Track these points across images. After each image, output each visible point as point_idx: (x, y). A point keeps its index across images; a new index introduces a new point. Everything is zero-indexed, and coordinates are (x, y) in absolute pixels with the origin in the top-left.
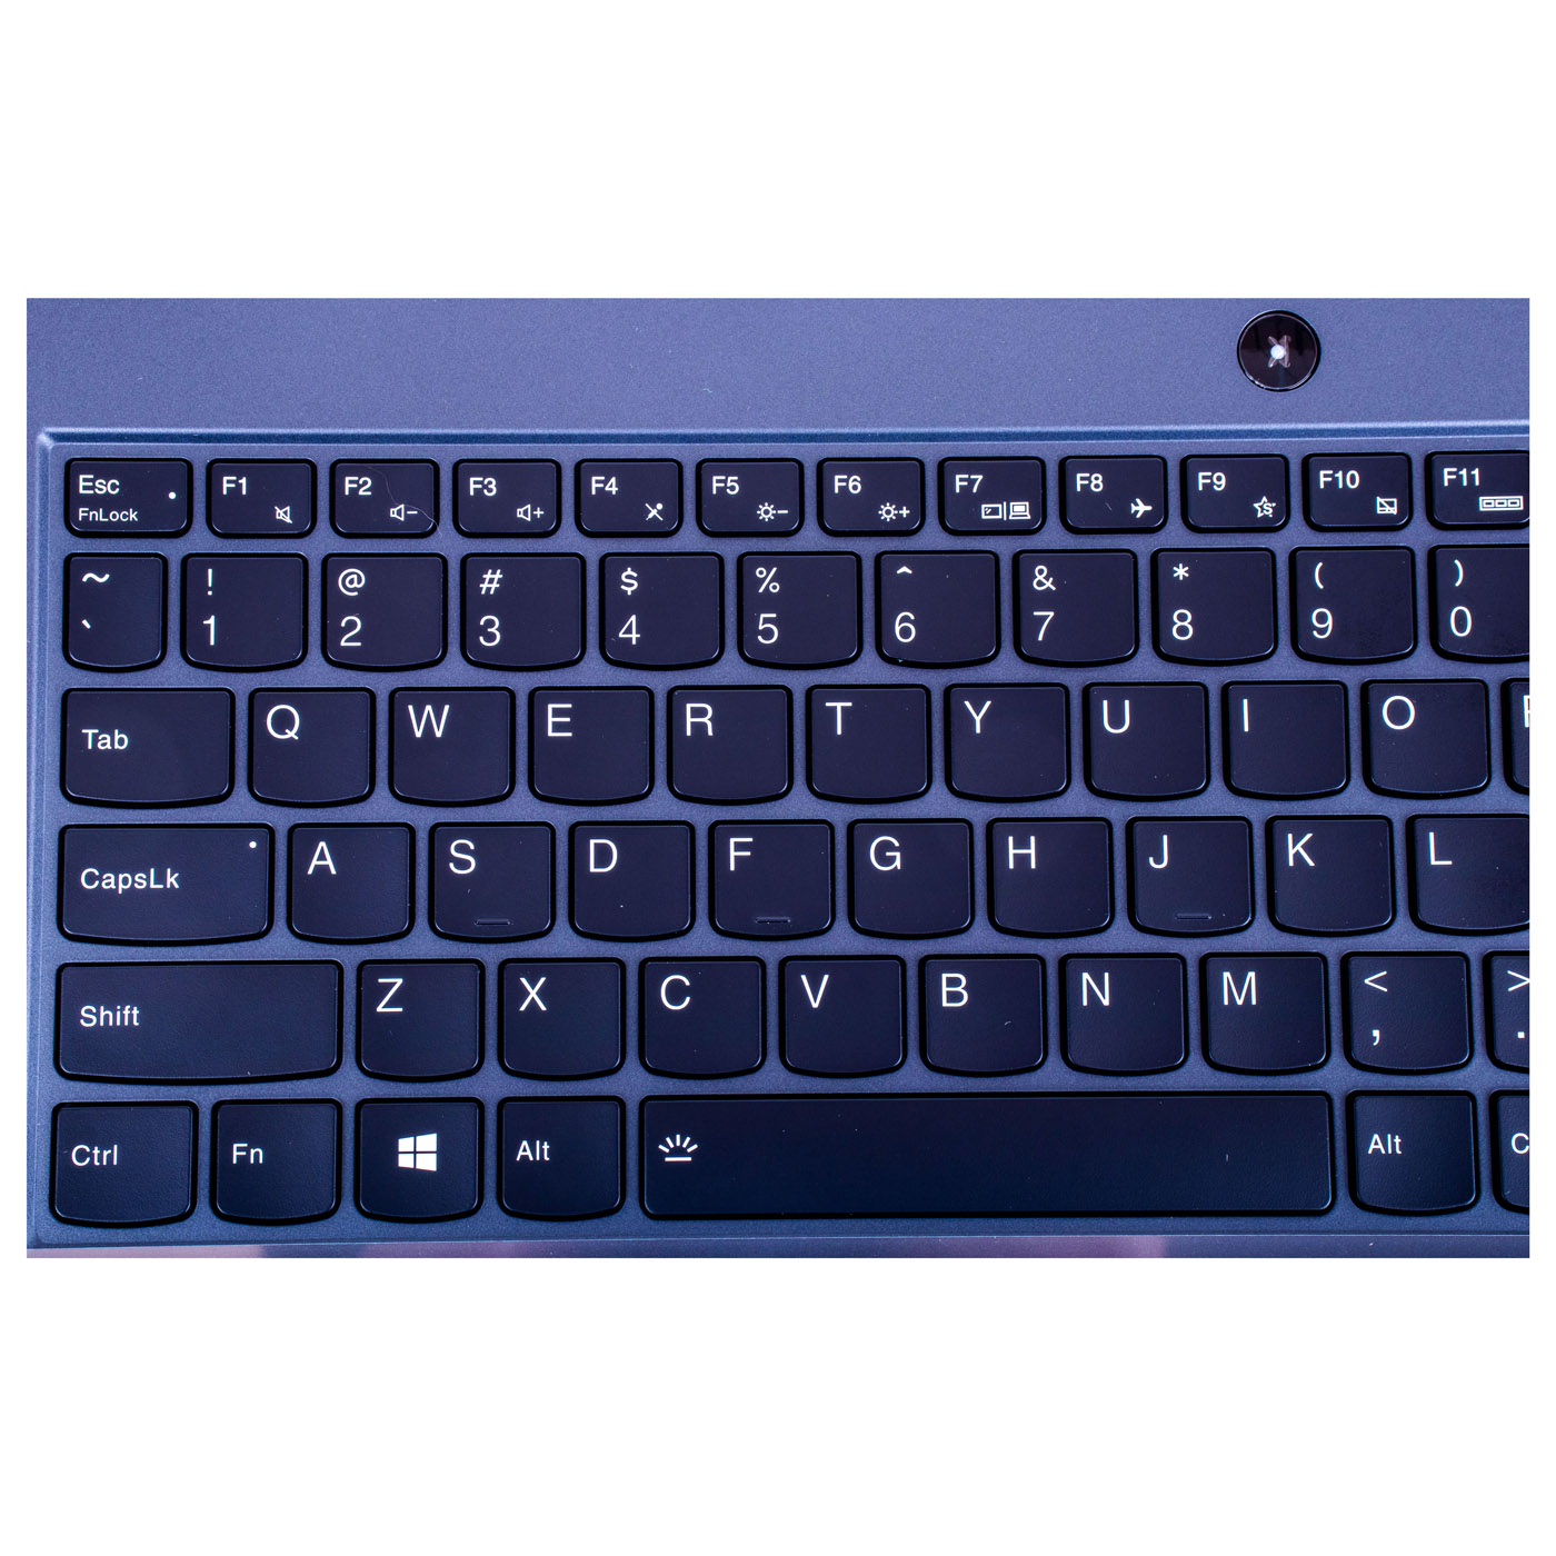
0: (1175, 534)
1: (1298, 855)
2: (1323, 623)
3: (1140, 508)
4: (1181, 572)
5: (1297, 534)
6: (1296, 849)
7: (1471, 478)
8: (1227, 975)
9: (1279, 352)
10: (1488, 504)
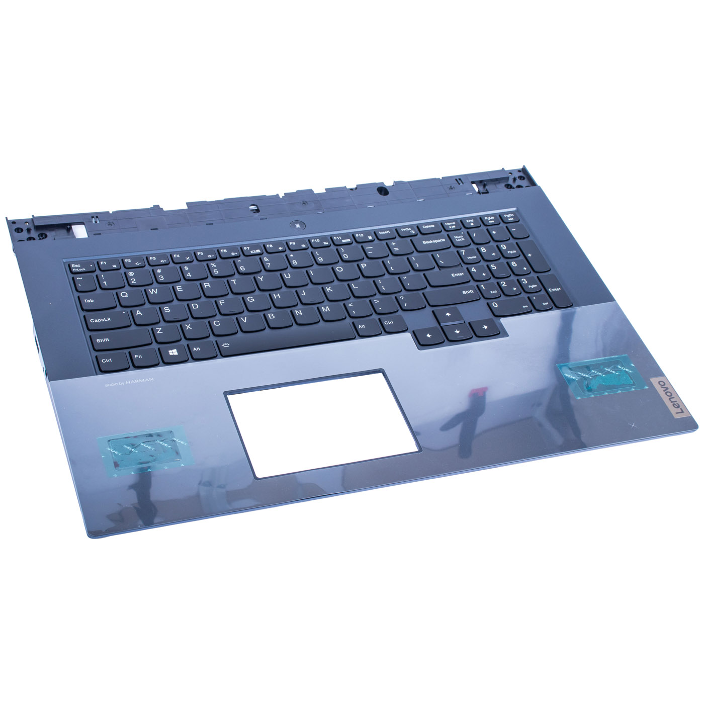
1: (329, 290)
7: (339, 238)
10: (344, 241)
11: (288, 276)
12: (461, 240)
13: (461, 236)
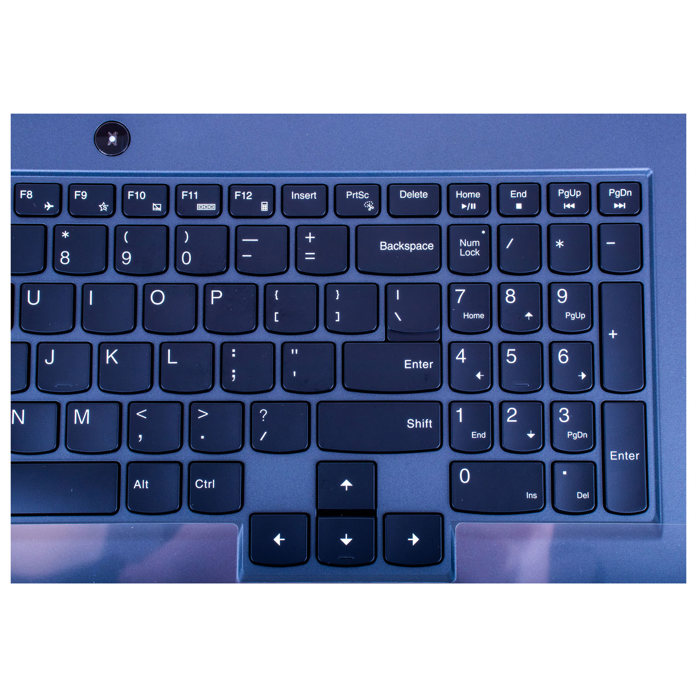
0: (65, 218)
1: (111, 359)
2: (127, 258)
3: (49, 206)
4: (65, 234)
5: (119, 219)
6: (110, 356)
7: (194, 195)
8: (76, 411)
9: (112, 139)
10: (201, 207)
11: (34, 299)
12: (470, 253)
13: (477, 243)
